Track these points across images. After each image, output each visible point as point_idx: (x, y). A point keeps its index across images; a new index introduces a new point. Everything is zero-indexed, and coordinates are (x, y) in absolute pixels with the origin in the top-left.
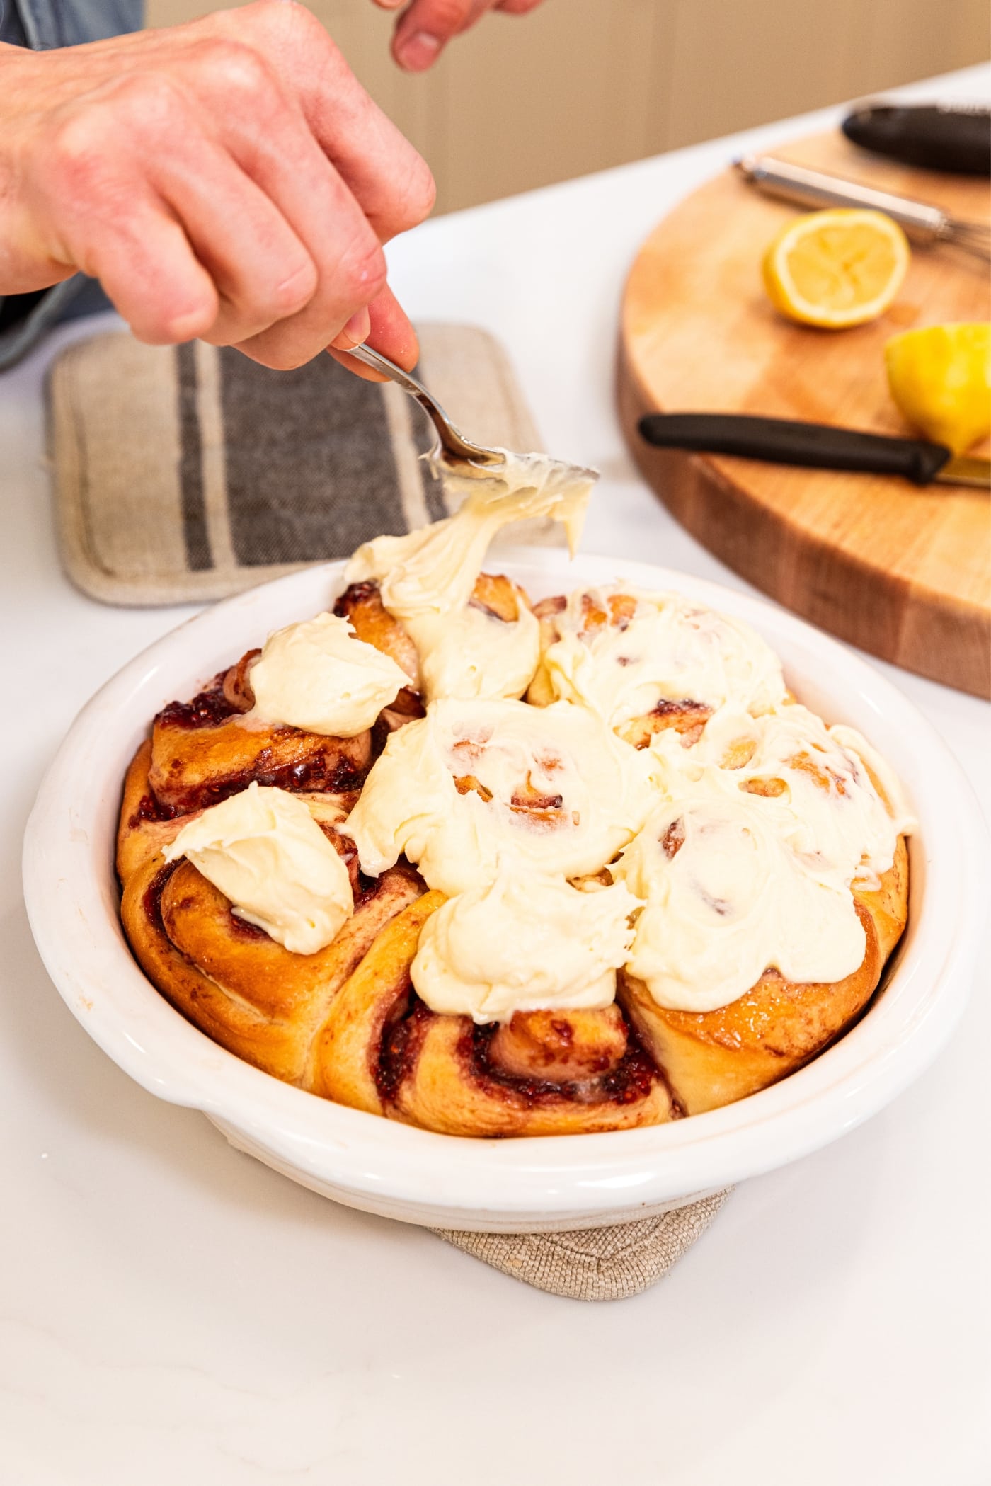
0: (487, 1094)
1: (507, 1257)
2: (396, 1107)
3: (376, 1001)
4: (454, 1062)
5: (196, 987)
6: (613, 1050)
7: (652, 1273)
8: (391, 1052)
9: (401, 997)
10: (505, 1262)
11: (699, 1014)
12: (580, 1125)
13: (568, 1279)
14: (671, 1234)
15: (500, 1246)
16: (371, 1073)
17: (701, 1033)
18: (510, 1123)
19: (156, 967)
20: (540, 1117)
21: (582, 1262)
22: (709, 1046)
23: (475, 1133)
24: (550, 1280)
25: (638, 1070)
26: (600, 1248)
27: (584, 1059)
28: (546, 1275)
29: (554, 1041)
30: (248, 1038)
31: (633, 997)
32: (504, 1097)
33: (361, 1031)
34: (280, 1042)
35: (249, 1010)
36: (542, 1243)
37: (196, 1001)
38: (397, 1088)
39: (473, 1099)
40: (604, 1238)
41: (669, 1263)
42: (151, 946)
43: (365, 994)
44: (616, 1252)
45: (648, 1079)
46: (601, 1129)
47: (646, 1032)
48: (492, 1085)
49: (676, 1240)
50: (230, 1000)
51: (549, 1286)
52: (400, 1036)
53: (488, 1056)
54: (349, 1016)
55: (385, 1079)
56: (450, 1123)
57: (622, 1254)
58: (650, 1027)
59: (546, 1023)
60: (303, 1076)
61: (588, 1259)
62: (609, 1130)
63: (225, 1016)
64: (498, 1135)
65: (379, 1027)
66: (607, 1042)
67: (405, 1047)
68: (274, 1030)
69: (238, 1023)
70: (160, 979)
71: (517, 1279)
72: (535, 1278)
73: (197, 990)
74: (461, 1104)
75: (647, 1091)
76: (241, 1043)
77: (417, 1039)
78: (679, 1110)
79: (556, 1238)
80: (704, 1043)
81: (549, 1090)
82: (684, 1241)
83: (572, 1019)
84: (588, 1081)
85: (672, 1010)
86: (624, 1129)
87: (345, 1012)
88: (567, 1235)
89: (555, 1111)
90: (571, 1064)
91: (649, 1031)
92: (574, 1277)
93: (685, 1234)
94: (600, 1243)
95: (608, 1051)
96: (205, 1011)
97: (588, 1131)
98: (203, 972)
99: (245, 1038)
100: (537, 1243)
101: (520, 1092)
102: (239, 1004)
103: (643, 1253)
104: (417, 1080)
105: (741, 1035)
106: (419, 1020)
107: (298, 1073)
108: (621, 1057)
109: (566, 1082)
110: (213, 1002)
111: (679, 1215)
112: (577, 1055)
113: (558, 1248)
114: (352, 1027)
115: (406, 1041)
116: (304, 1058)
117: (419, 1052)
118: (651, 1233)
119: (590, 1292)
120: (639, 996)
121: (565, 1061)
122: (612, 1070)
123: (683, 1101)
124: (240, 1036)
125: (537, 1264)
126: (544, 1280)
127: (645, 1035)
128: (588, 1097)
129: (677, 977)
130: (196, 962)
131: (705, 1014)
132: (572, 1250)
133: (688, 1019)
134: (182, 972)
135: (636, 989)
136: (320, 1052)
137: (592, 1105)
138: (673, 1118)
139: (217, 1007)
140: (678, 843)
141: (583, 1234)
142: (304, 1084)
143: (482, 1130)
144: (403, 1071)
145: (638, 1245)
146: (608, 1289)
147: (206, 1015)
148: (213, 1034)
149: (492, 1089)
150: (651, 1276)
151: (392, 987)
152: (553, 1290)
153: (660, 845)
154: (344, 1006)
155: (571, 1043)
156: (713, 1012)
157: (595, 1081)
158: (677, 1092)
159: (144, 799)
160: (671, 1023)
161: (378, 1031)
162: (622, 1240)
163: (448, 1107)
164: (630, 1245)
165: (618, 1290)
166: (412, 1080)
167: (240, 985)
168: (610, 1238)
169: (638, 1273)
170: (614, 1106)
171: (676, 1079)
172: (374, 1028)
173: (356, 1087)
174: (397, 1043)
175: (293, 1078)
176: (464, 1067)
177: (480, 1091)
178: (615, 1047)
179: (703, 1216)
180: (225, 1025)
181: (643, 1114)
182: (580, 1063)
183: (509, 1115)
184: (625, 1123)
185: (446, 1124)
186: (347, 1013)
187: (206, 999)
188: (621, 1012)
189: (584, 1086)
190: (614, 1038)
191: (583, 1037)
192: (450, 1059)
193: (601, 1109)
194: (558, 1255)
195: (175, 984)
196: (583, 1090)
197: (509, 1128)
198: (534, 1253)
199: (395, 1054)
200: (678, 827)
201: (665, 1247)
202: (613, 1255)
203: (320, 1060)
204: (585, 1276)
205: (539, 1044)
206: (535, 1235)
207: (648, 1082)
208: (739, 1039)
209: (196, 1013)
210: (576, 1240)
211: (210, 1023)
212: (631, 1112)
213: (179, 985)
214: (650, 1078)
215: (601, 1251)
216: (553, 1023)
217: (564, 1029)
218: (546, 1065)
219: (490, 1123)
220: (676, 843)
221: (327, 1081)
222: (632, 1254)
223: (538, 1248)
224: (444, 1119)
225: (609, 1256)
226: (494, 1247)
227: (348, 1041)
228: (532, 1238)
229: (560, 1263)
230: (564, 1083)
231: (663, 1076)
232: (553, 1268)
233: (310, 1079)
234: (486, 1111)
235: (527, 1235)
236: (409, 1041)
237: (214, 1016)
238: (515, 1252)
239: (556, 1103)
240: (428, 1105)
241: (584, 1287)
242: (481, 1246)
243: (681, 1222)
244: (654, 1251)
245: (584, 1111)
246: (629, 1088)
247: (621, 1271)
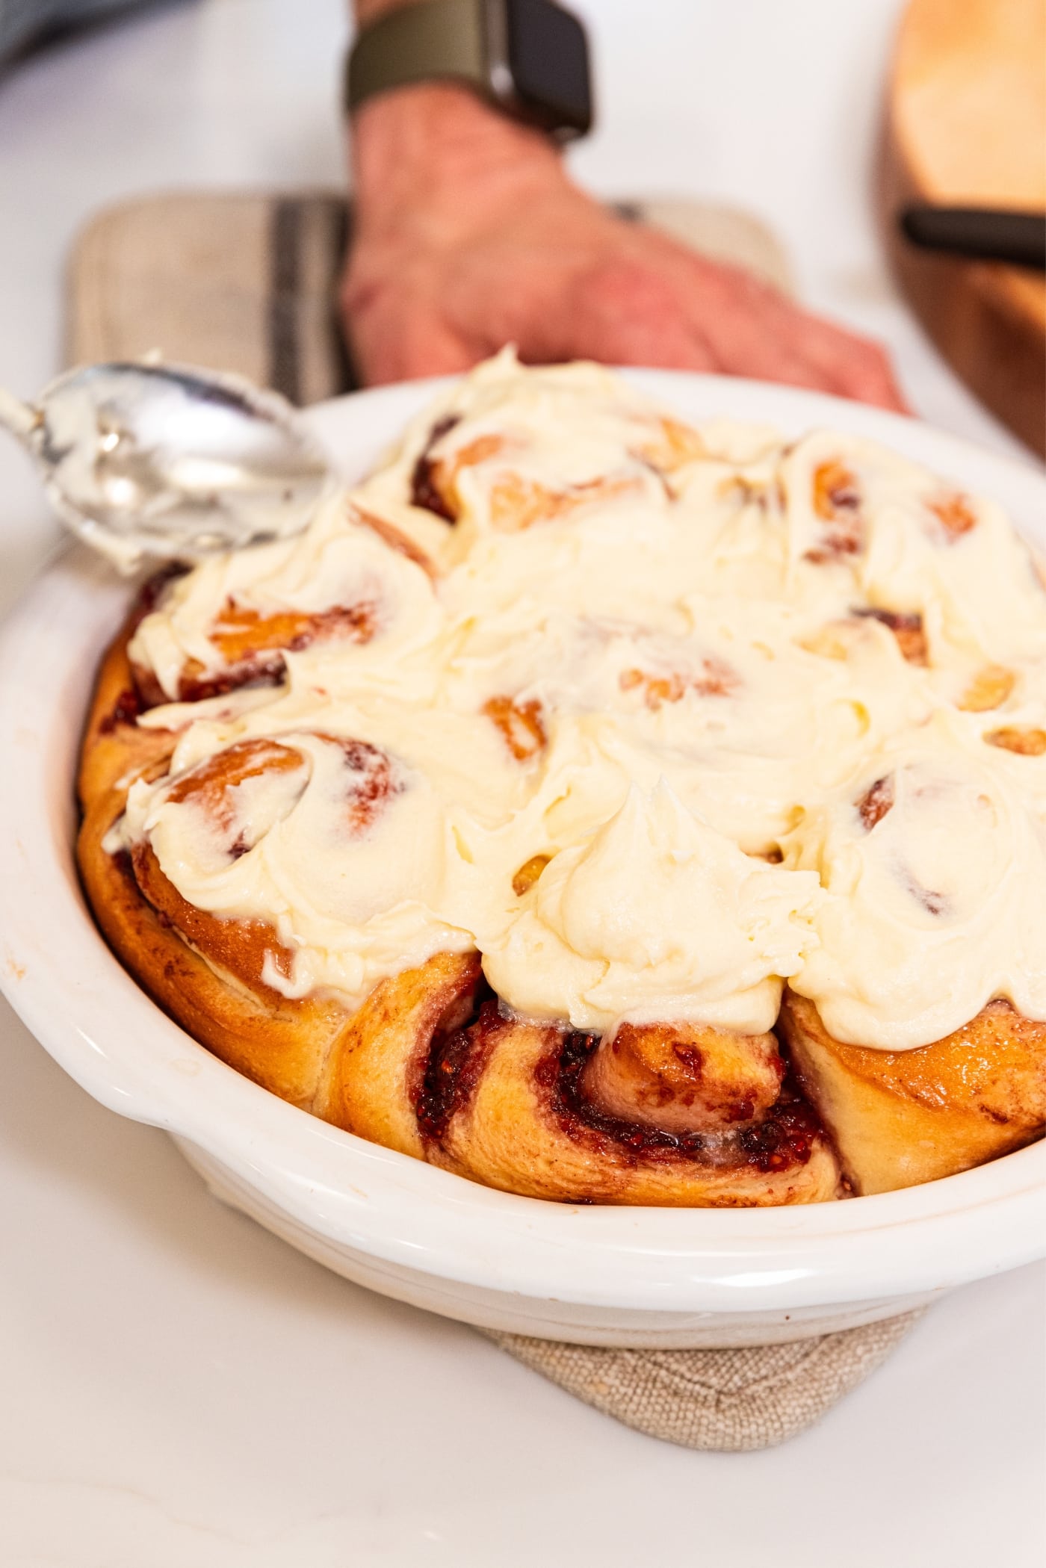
0: (572, 1140)
1: (589, 1379)
2: (443, 1150)
3: (426, 999)
4: (530, 1091)
5: (173, 960)
6: (759, 1092)
7: (793, 1418)
8: (442, 1071)
9: (462, 995)
10: (585, 1386)
11: (889, 1053)
12: (704, 1196)
13: (673, 1416)
14: (826, 1368)
15: (580, 1363)
16: (411, 1098)
17: (891, 1082)
18: (603, 1183)
19: (119, 928)
20: (644, 1178)
21: (695, 1394)
22: (899, 1099)
23: (552, 1195)
24: (648, 1415)
25: (794, 1126)
26: (722, 1377)
27: (716, 1101)
28: (641, 1408)
29: (674, 1071)
30: (241, 1037)
31: (797, 1024)
32: (597, 1147)
33: (401, 1038)
34: (284, 1045)
35: (246, 997)
36: (640, 1363)
37: (172, 980)
38: (447, 1122)
39: (552, 1145)
40: (729, 1364)
41: (821, 1408)
42: (115, 898)
43: (410, 987)
44: (745, 1385)
45: (807, 1140)
46: (733, 1203)
47: (811, 1073)
48: (581, 1128)
49: (833, 1377)
50: (220, 980)
51: (645, 1424)
52: (457, 1049)
53: (579, 1086)
54: (386, 1016)
55: (428, 1109)
56: (516, 1176)
57: (754, 1388)
58: (817, 1067)
59: (666, 1045)
60: (315, 1096)
61: (704, 1391)
62: (745, 1206)
63: (211, 1002)
64: (585, 1199)
65: (428, 1035)
66: (751, 1080)
67: (462, 1066)
68: (279, 1027)
69: (228, 1013)
70: (125, 946)
71: (601, 1410)
72: (626, 1411)
73: (174, 964)
74: (535, 1152)
75: (805, 1157)
76: (230, 1042)
77: (479, 1055)
78: (849, 1186)
79: (661, 1358)
80: (892, 1094)
81: (663, 1142)
82: (845, 1378)
83: (703, 1044)
84: (719, 1134)
85: (848, 1045)
86: (765, 1205)
87: (381, 1010)
88: (677, 1355)
89: (668, 1173)
90: (698, 1107)
91: (817, 1073)
92: (681, 1414)
93: (847, 1369)
94: (724, 1370)
95: (753, 1093)
96: (182, 993)
97: (713, 1204)
98: (185, 938)
99: (236, 1036)
100: (633, 1362)
101: (619, 1140)
102: (232, 987)
103: (784, 1390)
104: (475, 1113)
105: (947, 1089)
106: (485, 1030)
107: (309, 1091)
108: (770, 1105)
109: (688, 1133)
110: (196, 981)
111: (840, 1342)
112: (706, 1095)
113: (663, 1373)
114: (389, 1032)
115: (464, 1055)
116: (318, 1071)
117: (481, 1074)
118: (797, 1363)
119: (703, 1438)
120: (804, 1021)
121: (688, 1101)
122: (756, 1122)
123: (857, 1175)
124: (230, 1032)
125: (630, 1391)
126: (639, 1415)
127: (809, 1078)
128: (718, 1156)
129: (861, 997)
130: (175, 924)
131: (897, 1054)
132: (682, 1377)
133: (873, 1059)
134: (155, 938)
135: (801, 1012)
136: (340, 1063)
137: (723, 1169)
138: (840, 1198)
139: (200, 989)
140: (883, 809)
141: (700, 1355)
142: (315, 1108)
143: (561, 1190)
144: (456, 1098)
145: (777, 1378)
146: (729, 1435)
147: (184, 1000)
148: (193, 1027)
149: (581, 1134)
150: (791, 1422)
151: (451, 979)
152: (651, 1430)
153: (855, 812)
154: (381, 1000)
155: (700, 1076)
156: (910, 1051)
157: (730, 1135)
158: (849, 1163)
159: (125, 695)
160: (847, 1062)
161: (426, 1041)
162: (755, 1369)
163: (516, 1154)
164: (766, 1378)
165: (743, 1437)
166: (467, 1112)
167: (235, 960)
168: (738, 1364)
169: (774, 1417)
170: (754, 1174)
171: (849, 1145)
172: (421, 1035)
173: (388, 1116)
174: (451, 1058)
175: (302, 1096)
176: (543, 1100)
177: (564, 1135)
178: (763, 1089)
179: (875, 1346)
180: (209, 1016)
181: (796, 1189)
182: (710, 1107)
183: (601, 1172)
184: (768, 1198)
185: (511, 1178)
186: (383, 1012)
187: (187, 977)
188: (777, 1044)
189: (714, 1140)
190: (764, 1077)
191: (715, 1070)
192: (525, 1087)
193: (734, 1175)
194: (662, 1382)
195: (143, 953)
196: (712, 1145)
197: (601, 1190)
198: (628, 1376)
199: (446, 1073)
200: (885, 786)
201: (816, 1385)
202: (740, 1388)
203: (339, 1074)
204: (698, 1413)
205: (653, 1073)
206: (631, 1351)
207: (807, 1144)
208: (944, 1093)
209: (170, 997)
210: (690, 1363)
211: (189, 1012)
212: (780, 1183)
213: (150, 956)
214: (811, 1139)
215: (723, 1382)
216: (675, 1045)
217: (691, 1057)
218: (660, 1105)
219: (574, 1182)
220: (879, 808)
221: (348, 1104)
222: (768, 1391)
223: (635, 1371)
224: (509, 1170)
225: (734, 1390)
226: (571, 1363)
227: (382, 1049)
228: (627, 1355)
229: (664, 1393)
230: (684, 1134)
231: (830, 1139)
232: (653, 1400)
233: (325, 1100)
234: (568, 1164)
235: (619, 1350)
236: (467, 1058)
237: (196, 1002)
238: (601, 1372)
239: (671, 1162)
240: (487, 1148)
241: (694, 1429)
242: (553, 1361)
243: (842, 1352)
244: (800, 1388)
245: (710, 1176)
246: (778, 1150)
247: (749, 1411)
